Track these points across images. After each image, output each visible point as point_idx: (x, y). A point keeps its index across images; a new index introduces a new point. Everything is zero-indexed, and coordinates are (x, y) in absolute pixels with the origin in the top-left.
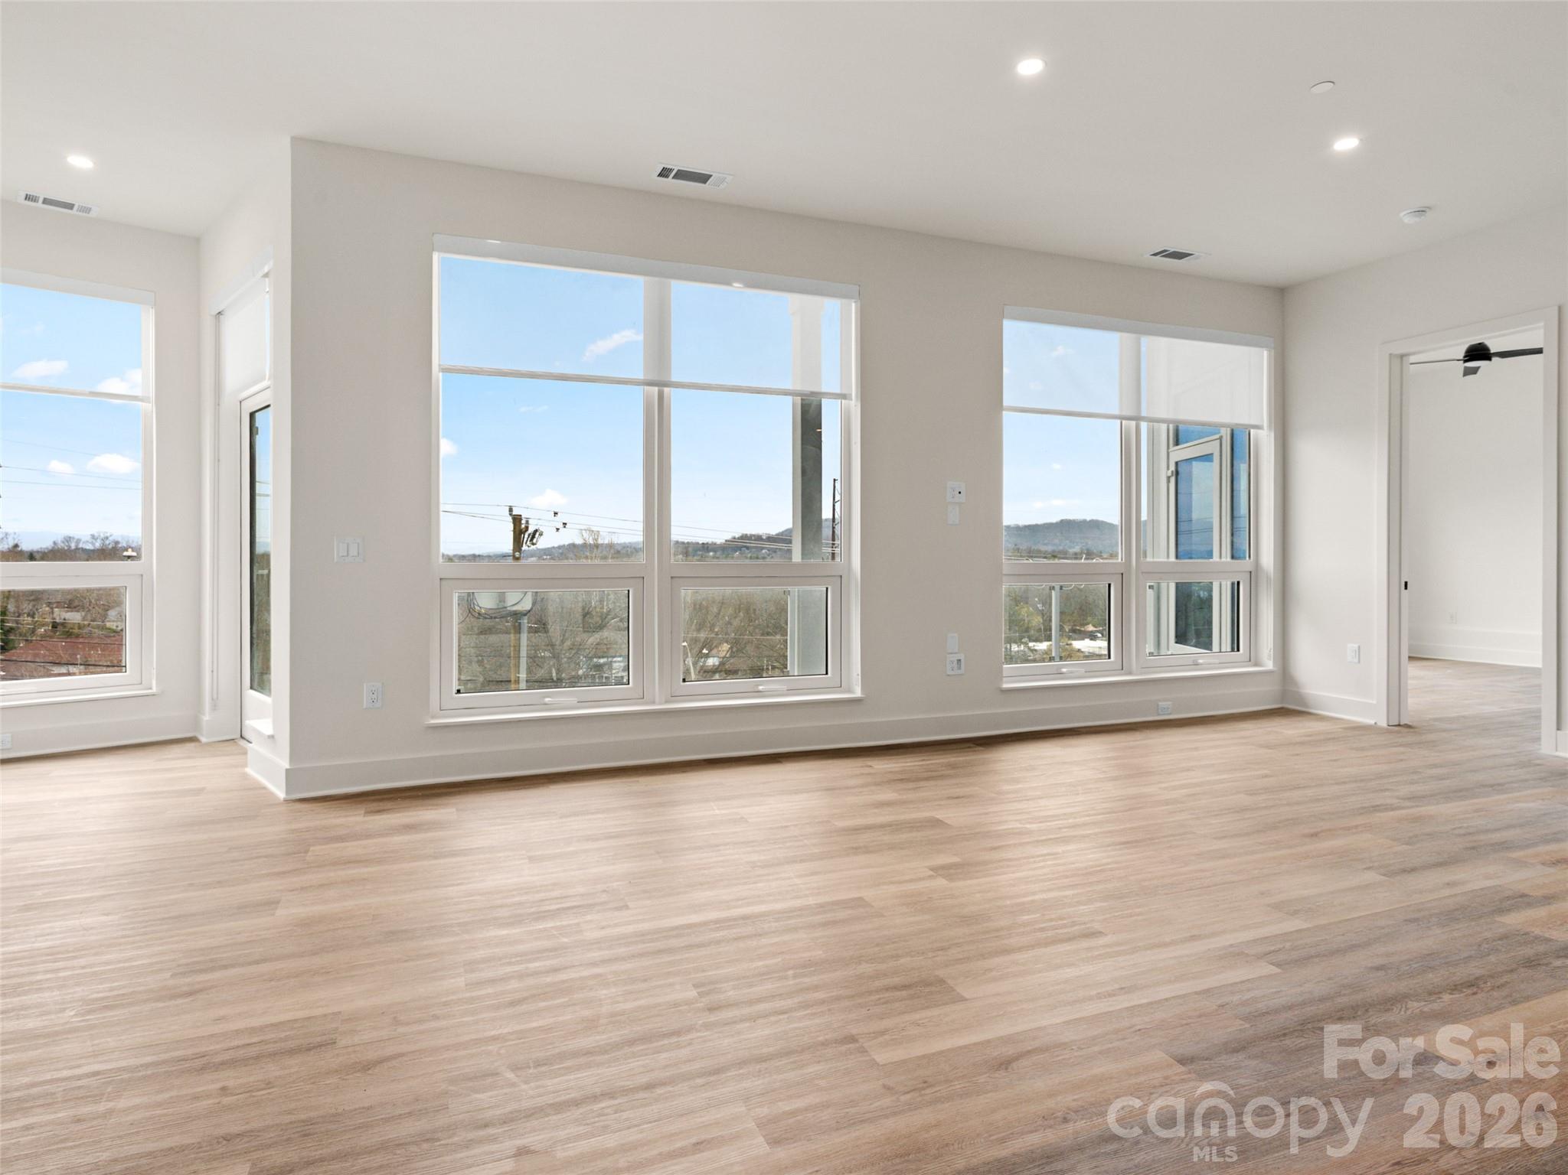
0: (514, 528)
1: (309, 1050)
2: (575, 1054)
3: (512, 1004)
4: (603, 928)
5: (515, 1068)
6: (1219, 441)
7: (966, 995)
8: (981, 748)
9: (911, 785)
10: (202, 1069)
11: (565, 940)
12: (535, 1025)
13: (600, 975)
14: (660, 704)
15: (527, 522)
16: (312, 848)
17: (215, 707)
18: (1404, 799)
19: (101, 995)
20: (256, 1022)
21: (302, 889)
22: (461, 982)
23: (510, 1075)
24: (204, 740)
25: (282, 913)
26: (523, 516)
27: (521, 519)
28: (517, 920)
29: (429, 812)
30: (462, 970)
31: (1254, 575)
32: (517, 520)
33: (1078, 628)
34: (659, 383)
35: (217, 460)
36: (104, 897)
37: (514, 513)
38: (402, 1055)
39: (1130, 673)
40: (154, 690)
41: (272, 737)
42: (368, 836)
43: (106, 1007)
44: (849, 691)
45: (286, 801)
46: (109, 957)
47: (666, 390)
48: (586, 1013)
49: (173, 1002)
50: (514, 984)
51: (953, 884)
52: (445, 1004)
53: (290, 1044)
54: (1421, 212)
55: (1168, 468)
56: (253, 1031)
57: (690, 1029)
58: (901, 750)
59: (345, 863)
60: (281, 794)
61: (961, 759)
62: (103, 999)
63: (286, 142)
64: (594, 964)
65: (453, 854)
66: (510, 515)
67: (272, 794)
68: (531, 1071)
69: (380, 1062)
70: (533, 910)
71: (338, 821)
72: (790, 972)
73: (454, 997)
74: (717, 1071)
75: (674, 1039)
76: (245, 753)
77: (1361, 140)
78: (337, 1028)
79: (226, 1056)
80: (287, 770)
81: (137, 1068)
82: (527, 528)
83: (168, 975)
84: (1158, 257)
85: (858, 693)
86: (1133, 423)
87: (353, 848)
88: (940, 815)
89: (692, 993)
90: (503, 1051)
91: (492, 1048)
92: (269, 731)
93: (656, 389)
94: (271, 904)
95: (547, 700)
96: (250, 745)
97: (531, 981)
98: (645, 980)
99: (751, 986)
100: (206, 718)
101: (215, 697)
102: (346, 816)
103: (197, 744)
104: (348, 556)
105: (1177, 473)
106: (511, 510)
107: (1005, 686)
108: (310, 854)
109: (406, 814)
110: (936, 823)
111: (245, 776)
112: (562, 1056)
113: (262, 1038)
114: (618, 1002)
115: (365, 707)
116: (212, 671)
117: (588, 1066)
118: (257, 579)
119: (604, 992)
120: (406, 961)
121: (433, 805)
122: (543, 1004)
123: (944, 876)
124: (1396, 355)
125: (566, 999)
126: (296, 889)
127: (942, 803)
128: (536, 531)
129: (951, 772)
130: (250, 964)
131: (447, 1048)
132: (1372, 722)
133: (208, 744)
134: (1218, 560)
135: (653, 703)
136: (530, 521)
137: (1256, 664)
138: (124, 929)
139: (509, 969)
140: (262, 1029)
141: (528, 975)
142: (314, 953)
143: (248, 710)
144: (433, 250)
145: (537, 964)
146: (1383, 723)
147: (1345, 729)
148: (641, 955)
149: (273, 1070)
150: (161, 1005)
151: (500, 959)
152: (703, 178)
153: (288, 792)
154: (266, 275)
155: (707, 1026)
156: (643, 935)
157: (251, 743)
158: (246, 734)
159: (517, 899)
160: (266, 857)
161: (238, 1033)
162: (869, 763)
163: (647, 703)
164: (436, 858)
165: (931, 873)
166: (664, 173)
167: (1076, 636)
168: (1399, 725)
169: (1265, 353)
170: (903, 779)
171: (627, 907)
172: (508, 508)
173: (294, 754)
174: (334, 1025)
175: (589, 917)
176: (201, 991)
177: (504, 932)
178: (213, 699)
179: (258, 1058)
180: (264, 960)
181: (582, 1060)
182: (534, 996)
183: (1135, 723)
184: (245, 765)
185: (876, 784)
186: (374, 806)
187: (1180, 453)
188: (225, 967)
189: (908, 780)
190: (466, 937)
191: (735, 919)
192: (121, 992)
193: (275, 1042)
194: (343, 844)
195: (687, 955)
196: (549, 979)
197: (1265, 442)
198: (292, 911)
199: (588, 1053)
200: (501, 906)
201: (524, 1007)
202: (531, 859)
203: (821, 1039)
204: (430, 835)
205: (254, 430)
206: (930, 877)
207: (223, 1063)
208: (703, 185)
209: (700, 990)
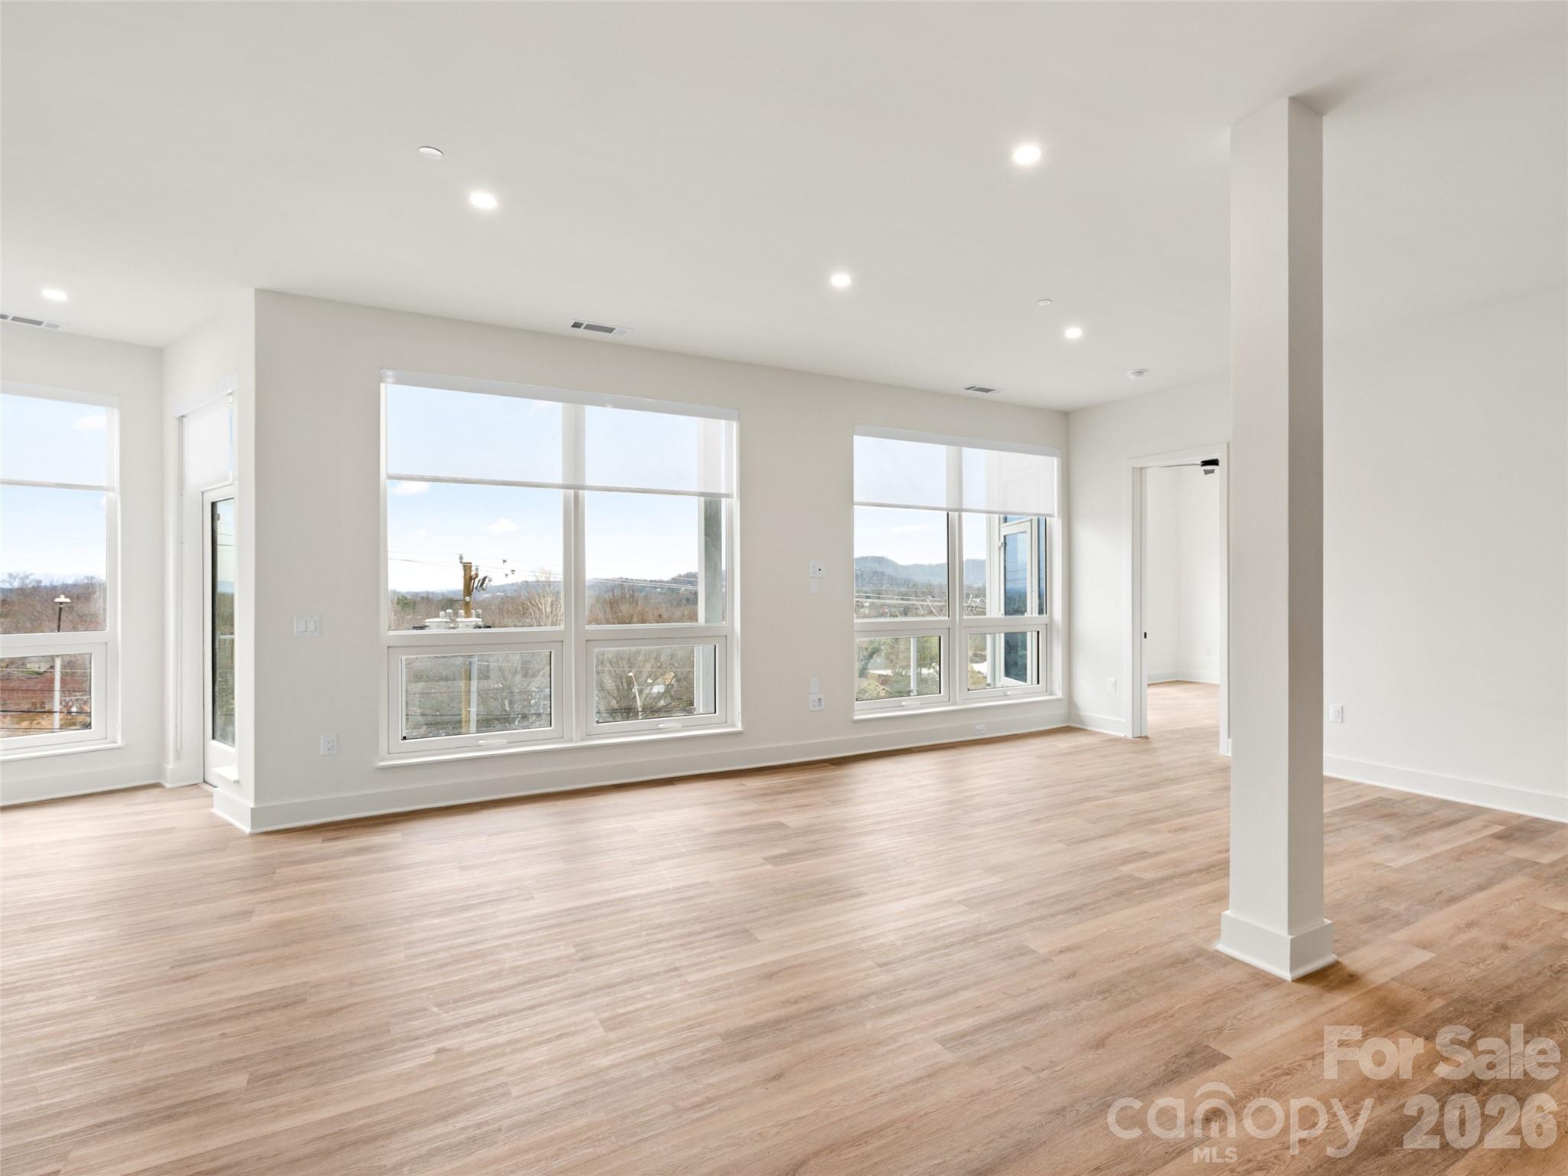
0: (465, 575)
1: (285, 1006)
2: (483, 994)
3: (440, 966)
4: (512, 913)
5: (440, 1005)
6: (1029, 523)
7: (760, 938)
8: (834, 767)
9: (770, 798)
10: (204, 1025)
11: (483, 923)
12: (455, 978)
13: (507, 944)
14: (577, 742)
15: (477, 569)
16: (278, 871)
17: (178, 757)
18: (1109, 792)
19: (115, 984)
20: (243, 993)
21: (272, 901)
22: (402, 955)
23: (436, 1009)
24: (168, 785)
25: (256, 920)
26: (473, 565)
27: (471, 567)
28: (448, 912)
29: (375, 838)
30: (403, 948)
31: (1049, 626)
32: (467, 567)
33: (980, 652)
34: (575, 489)
35: (180, 543)
36: (100, 917)
37: (464, 561)
38: (356, 1004)
39: (955, 704)
40: (119, 743)
41: (237, 782)
42: (326, 859)
43: (120, 992)
44: (733, 725)
45: (252, 835)
46: (115, 959)
47: (581, 492)
48: (494, 968)
49: (174, 985)
50: (442, 955)
51: (778, 868)
52: (390, 970)
53: (273, 1004)
54: (1140, 373)
55: (999, 540)
56: (242, 998)
57: (566, 973)
58: (772, 771)
59: (307, 880)
60: (247, 829)
61: (815, 776)
62: (116, 987)
63: (251, 293)
64: (503, 937)
65: (398, 868)
66: (461, 562)
67: (237, 829)
68: (451, 1005)
69: (342, 1008)
70: (460, 904)
71: (300, 848)
72: (644, 933)
73: (396, 966)
74: (580, 995)
75: (554, 979)
76: (211, 795)
77: (1083, 332)
78: (306, 992)
79: (223, 1015)
80: (252, 809)
81: (154, 1027)
82: (477, 575)
83: (167, 968)
84: (970, 391)
85: (739, 727)
86: (957, 513)
87: (314, 869)
88: (783, 820)
89: (573, 950)
90: (431, 996)
91: (424, 995)
92: (235, 777)
93: (572, 492)
94: (247, 914)
95: (481, 742)
96: (215, 789)
97: (454, 952)
98: (540, 945)
99: (614, 943)
100: (170, 766)
101: (179, 748)
102: (306, 844)
103: (162, 789)
104: (306, 630)
105: (1005, 543)
106: (461, 558)
107: (856, 717)
108: (277, 875)
109: (361, 839)
110: (781, 826)
111: (212, 815)
112: (473, 996)
113: (249, 1002)
114: (518, 960)
115: (322, 753)
116: (176, 726)
117: (492, 999)
118: (220, 645)
119: (509, 954)
120: (358, 945)
121: (381, 832)
122: (462, 966)
123: (771, 863)
124: (1137, 468)
125: (480, 961)
126: (267, 902)
127: (789, 810)
128: (484, 579)
129: (805, 786)
130: (234, 955)
131: (390, 997)
132: (1122, 735)
133: (172, 789)
134: (1030, 615)
135: (571, 741)
136: (480, 568)
137: (1051, 694)
138: (123, 939)
139: (439, 945)
140: (248, 996)
141: (453, 948)
142: (285, 945)
143: (211, 759)
144: (381, 381)
145: (459, 941)
146: (1130, 736)
147: (1103, 741)
148: (538, 929)
149: (259, 1020)
150: (165, 987)
151: (432, 939)
152: (610, 330)
153: (253, 826)
154: (230, 394)
155: (577, 970)
156: (542, 916)
157: (215, 787)
158: (209, 779)
159: (448, 897)
160: (238, 879)
161: (230, 1000)
162: (743, 782)
163: (566, 742)
164: (383, 872)
165: (765, 861)
166: (576, 325)
167: (978, 659)
168: (1141, 737)
169: (1056, 459)
170: (764, 794)
171: (533, 898)
172: (458, 557)
173: (258, 797)
174: (304, 990)
175: (502, 907)
176: (196, 976)
177: (437, 921)
178: (177, 750)
179: (247, 1014)
180: (246, 953)
181: (488, 996)
182: (456, 961)
183: (956, 742)
184: (212, 806)
185: (745, 799)
186: (331, 834)
187: (1007, 529)
188: (214, 959)
189: (770, 794)
190: (407, 926)
191: (612, 901)
192: (131, 981)
193: (260, 1003)
194: (305, 866)
195: (572, 927)
196: (468, 949)
197: (1056, 525)
198: (264, 917)
199: (492, 992)
200: (434, 904)
201: (449, 968)
202: (462, 868)
203: (655, 971)
204: (378, 855)
205: (216, 517)
206: (763, 864)
207: (220, 1019)
208: (609, 334)
209: (577, 948)
